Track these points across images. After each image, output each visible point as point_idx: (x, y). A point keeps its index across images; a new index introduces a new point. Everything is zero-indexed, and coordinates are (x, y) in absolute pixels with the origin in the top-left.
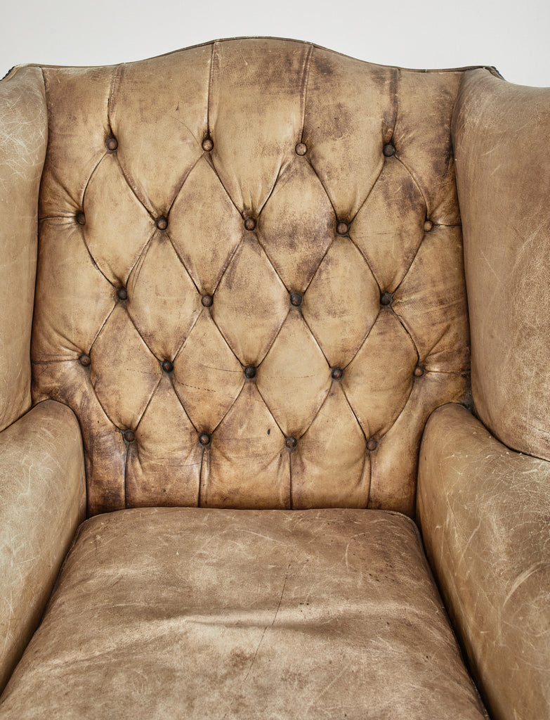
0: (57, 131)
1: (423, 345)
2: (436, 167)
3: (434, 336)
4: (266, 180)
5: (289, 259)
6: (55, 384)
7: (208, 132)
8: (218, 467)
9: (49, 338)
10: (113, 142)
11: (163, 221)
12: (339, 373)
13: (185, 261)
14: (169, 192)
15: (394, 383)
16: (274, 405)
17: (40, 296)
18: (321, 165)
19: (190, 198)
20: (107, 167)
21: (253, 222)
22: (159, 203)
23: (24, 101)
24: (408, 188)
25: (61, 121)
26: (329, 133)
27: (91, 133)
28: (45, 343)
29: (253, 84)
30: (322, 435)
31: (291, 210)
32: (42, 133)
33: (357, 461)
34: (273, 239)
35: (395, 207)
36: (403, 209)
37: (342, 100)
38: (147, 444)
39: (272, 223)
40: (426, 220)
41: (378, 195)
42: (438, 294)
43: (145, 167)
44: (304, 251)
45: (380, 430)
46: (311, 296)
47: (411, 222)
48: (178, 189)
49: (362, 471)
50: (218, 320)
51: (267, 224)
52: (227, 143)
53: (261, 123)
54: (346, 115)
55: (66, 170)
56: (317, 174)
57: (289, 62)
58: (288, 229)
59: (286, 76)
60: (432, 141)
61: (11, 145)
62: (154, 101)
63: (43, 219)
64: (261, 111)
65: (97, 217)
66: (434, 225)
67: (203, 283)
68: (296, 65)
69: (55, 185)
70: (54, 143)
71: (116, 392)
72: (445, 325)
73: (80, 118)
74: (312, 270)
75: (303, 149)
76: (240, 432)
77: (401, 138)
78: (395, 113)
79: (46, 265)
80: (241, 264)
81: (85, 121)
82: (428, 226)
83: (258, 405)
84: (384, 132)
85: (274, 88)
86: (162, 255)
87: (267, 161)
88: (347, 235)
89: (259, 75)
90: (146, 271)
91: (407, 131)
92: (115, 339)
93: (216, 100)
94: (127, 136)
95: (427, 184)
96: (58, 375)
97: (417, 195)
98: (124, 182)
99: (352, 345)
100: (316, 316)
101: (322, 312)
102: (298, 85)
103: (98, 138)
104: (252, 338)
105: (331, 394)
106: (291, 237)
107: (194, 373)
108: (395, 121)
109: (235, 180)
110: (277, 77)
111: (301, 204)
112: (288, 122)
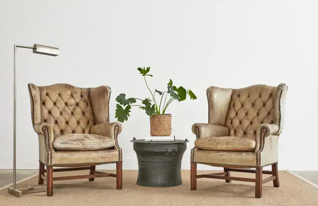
2: (88, 98)
3: (90, 118)
4: (68, 99)
5: (71, 108)
7: (59, 93)
11: (55, 103)
12: (78, 123)
13: (58, 108)
16: (71, 126)
20: (47, 97)
21: (66, 104)
22: (54, 101)
24: (85, 100)
25: (41, 92)
26: (74, 94)
29: (64, 88)
34: (69, 106)
35: (83, 102)
36: (85, 102)
37: (75, 90)
39: (69, 103)
41: (81, 101)
43: (52, 97)
44: (73, 107)
45: (84, 129)
46: (74, 113)
48: (57, 100)
50: (63, 115)
52: (62, 94)
54: (76, 92)
56: (74, 98)
59: (68, 88)
60: (87, 95)
62: (53, 90)
64: (66, 91)
66: (88, 105)
67: (61, 111)
72: (91, 116)
74: (74, 109)
75: (71, 95)
76: (67, 130)
77: (83, 95)
78: (82, 92)
80: (65, 108)
81: (44, 92)
83: (69, 126)
84: (81, 94)
86: (55, 107)
87: (67, 97)
88: (78, 106)
90: (53, 109)
92: (50, 118)
93: (60, 90)
94: (49, 93)
95: (87, 100)
99: (80, 119)
102: (70, 89)
103: (45, 94)
104: (67, 117)
105: (77, 125)
106: (71, 105)
107: (60, 122)
109: (64, 99)
111: (72, 101)
112: (69, 92)
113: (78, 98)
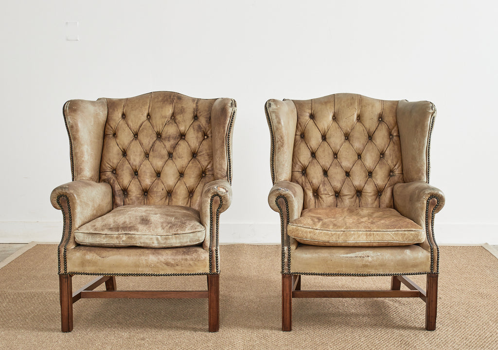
0: (110, 113)
1: (203, 166)
2: (207, 121)
3: (206, 164)
4: (162, 124)
5: (169, 144)
6: (106, 178)
7: (149, 113)
8: (149, 200)
9: (105, 165)
10: (124, 116)
11: (136, 135)
12: (181, 174)
13: (141, 144)
14: (138, 127)
15: (196, 176)
16: (164, 182)
17: (103, 154)
18: (177, 121)
19: (143, 129)
20: (122, 122)
21: (159, 135)
22: (135, 131)
23: (102, 105)
24: (199, 127)
25: (111, 111)
26: (179, 113)
27: (118, 114)
28: (104, 167)
29: (160, 102)
30: (177, 190)
31: (169, 132)
32: (106, 112)
33: (186, 198)
34: (165, 139)
35: (196, 131)
36: (198, 131)
37: (183, 105)
38: (130, 193)
39: (164, 135)
40: (205, 135)
41: (191, 128)
42: (207, 153)
43: (132, 122)
44: (172, 142)
45: (193, 190)
46: (174, 154)
47: (200, 135)
48: (140, 127)
49: (188, 201)
50: (150, 160)
51: (163, 135)
52: (153, 116)
53: (162, 111)
54: (184, 109)
55: (112, 122)
56: (176, 123)
57: (170, 97)
58: (168, 136)
59: (169, 100)
60: (206, 115)
61: (99, 113)
62: (135, 106)
63: (105, 136)
64: (162, 108)
65: (119, 134)
66: (208, 137)
67: (146, 150)
68: (172, 97)
69: (108, 126)
70: (109, 116)
71: (122, 178)
72: (209, 161)
73: (116, 110)
74: (174, 147)
75: (173, 118)
76: (155, 189)
77: (198, 115)
78: (197, 109)
79: (105, 146)
80: (156, 145)
81: (117, 111)
82: (206, 137)
83: (160, 182)
84: (194, 113)
85: (166, 103)
86: (136, 143)
87: (163, 120)
88: (184, 139)
89: (162, 100)
90: (131, 147)
91: (200, 113)
92: (123, 164)
93: (151, 105)
94: (128, 114)
95: (204, 126)
96: (107, 175)
97: (202, 128)
98: (127, 126)
99: (184, 166)
100: (175, 159)
101: (177, 158)
102: (172, 102)
103: (120, 115)
104: (158, 163)
105: (179, 179)
106: (168, 138)
107: (143, 173)
108: (197, 110)
109: (155, 125)
110: (167, 100)
111: (171, 130)
112: (169, 111)
113: (185, 123)
